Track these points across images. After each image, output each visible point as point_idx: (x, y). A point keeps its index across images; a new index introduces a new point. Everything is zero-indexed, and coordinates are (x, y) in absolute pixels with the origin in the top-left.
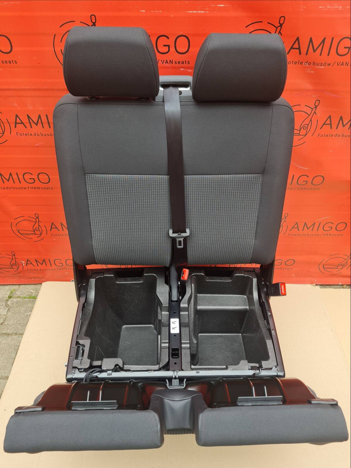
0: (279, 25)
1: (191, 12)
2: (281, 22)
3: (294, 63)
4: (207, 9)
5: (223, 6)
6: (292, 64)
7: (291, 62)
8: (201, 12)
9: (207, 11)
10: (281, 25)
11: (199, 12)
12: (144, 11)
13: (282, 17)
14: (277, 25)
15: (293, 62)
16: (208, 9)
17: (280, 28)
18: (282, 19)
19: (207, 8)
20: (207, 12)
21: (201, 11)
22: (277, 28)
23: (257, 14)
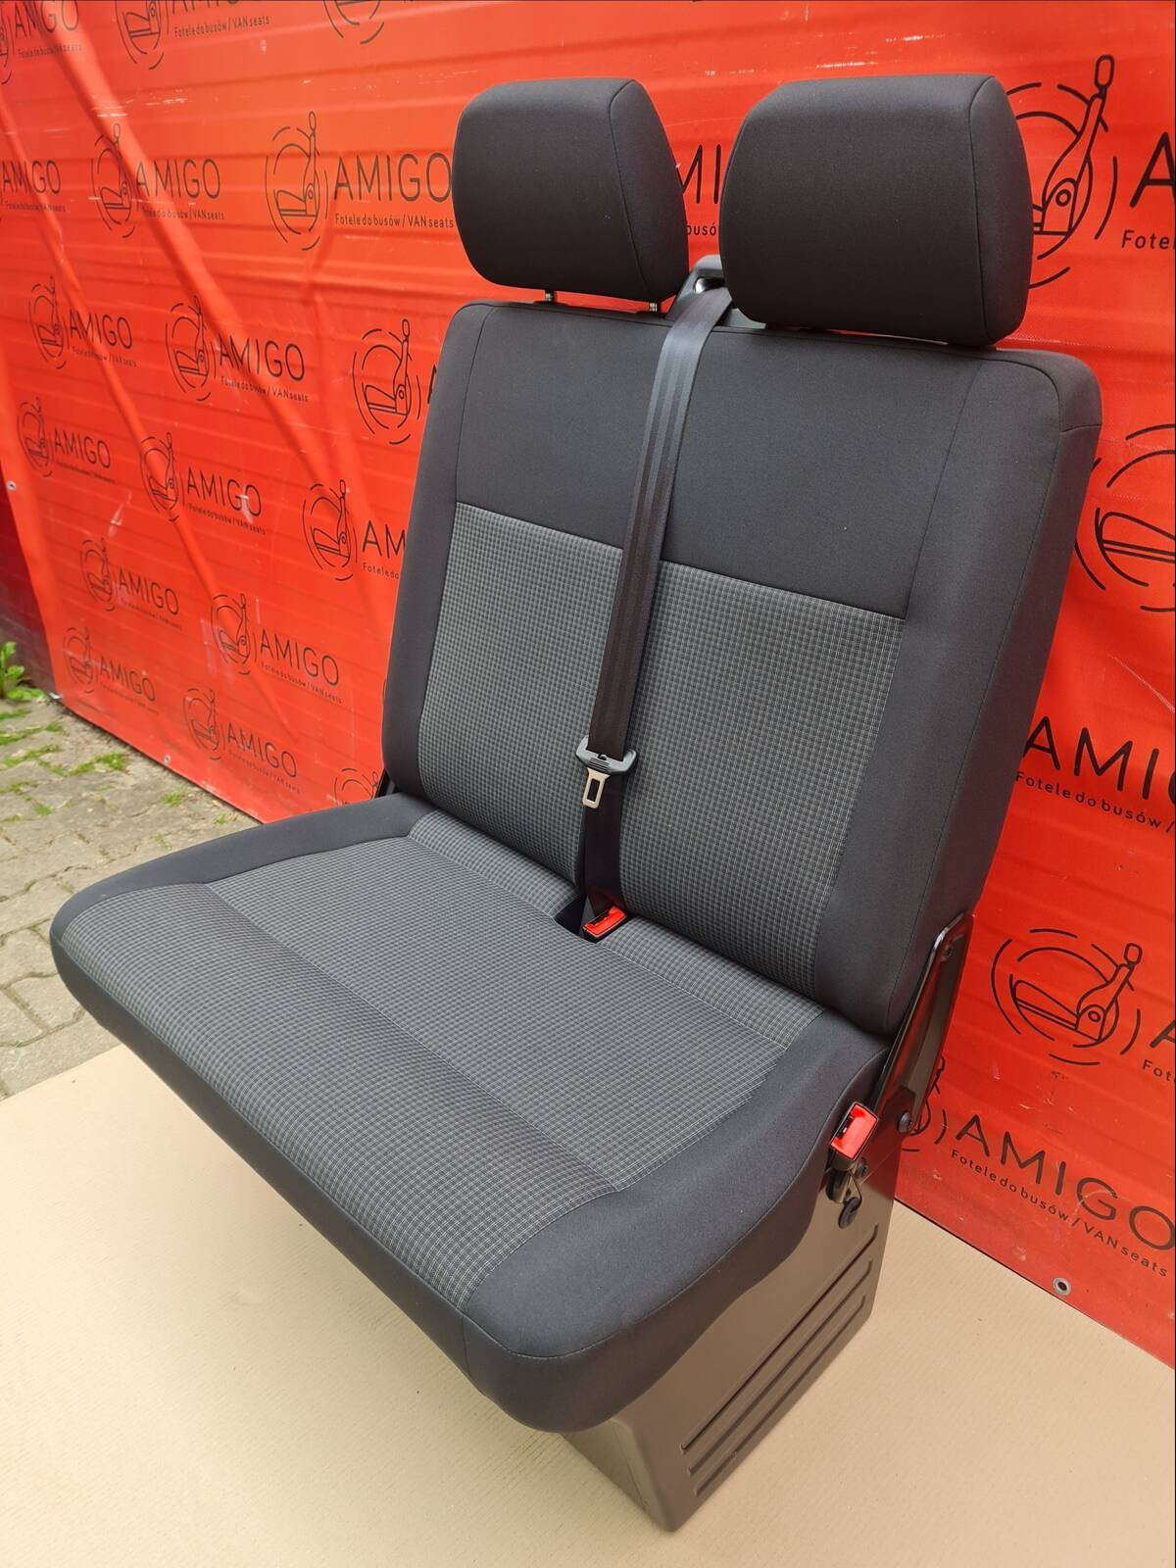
0: (1097, 91)
1: (829, 66)
2: (1103, 81)
3: (1157, 243)
4: (872, 53)
5: (919, 38)
6: (1152, 247)
7: (1149, 241)
8: (856, 64)
9: (874, 60)
10: (1103, 91)
11: (851, 64)
12: (713, 73)
13: (1103, 58)
14: (1089, 91)
15: (1153, 238)
16: (876, 53)
17: (1098, 102)
18: (1106, 65)
19: (875, 50)
20: (872, 63)
21: (856, 61)
22: (1089, 103)
23: (1021, 59)
